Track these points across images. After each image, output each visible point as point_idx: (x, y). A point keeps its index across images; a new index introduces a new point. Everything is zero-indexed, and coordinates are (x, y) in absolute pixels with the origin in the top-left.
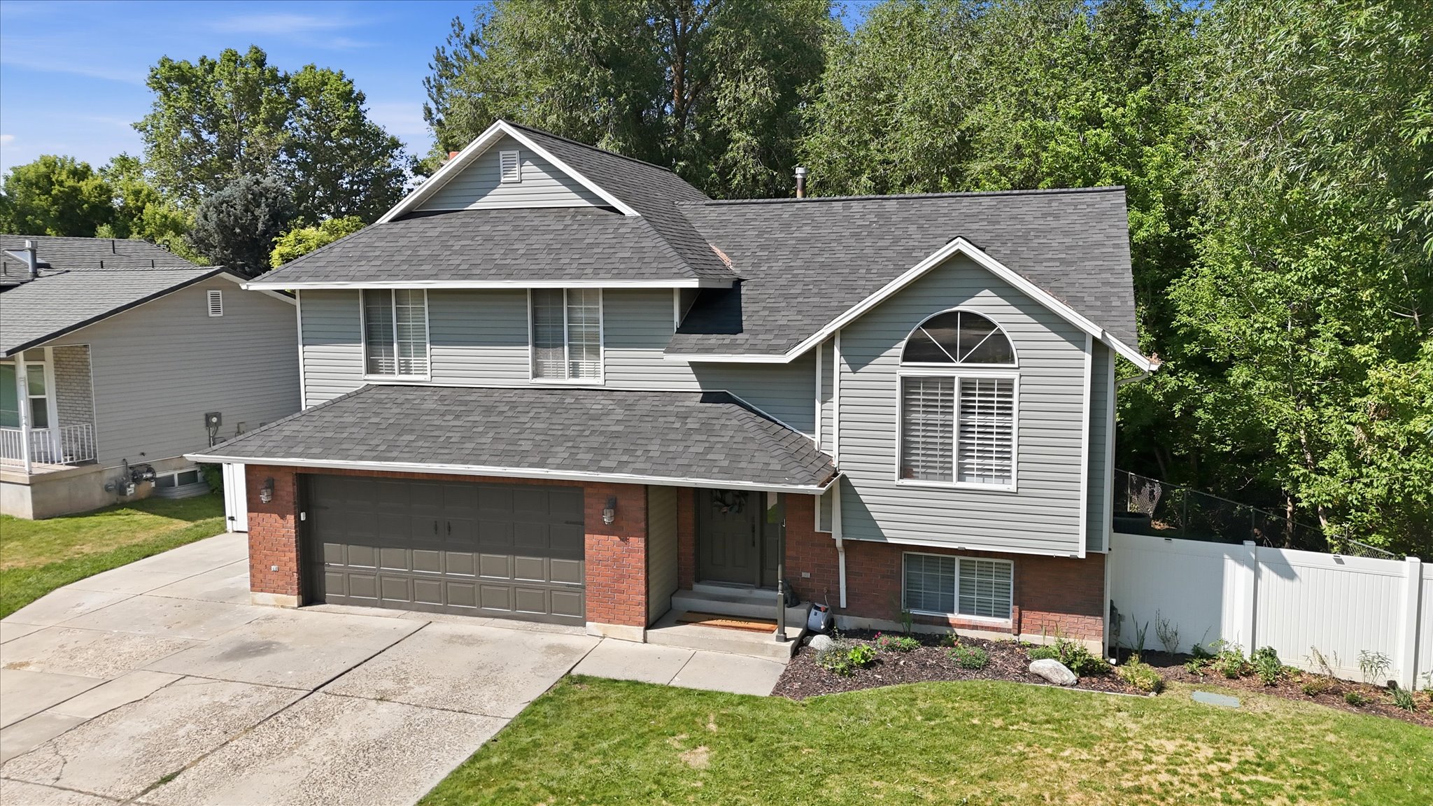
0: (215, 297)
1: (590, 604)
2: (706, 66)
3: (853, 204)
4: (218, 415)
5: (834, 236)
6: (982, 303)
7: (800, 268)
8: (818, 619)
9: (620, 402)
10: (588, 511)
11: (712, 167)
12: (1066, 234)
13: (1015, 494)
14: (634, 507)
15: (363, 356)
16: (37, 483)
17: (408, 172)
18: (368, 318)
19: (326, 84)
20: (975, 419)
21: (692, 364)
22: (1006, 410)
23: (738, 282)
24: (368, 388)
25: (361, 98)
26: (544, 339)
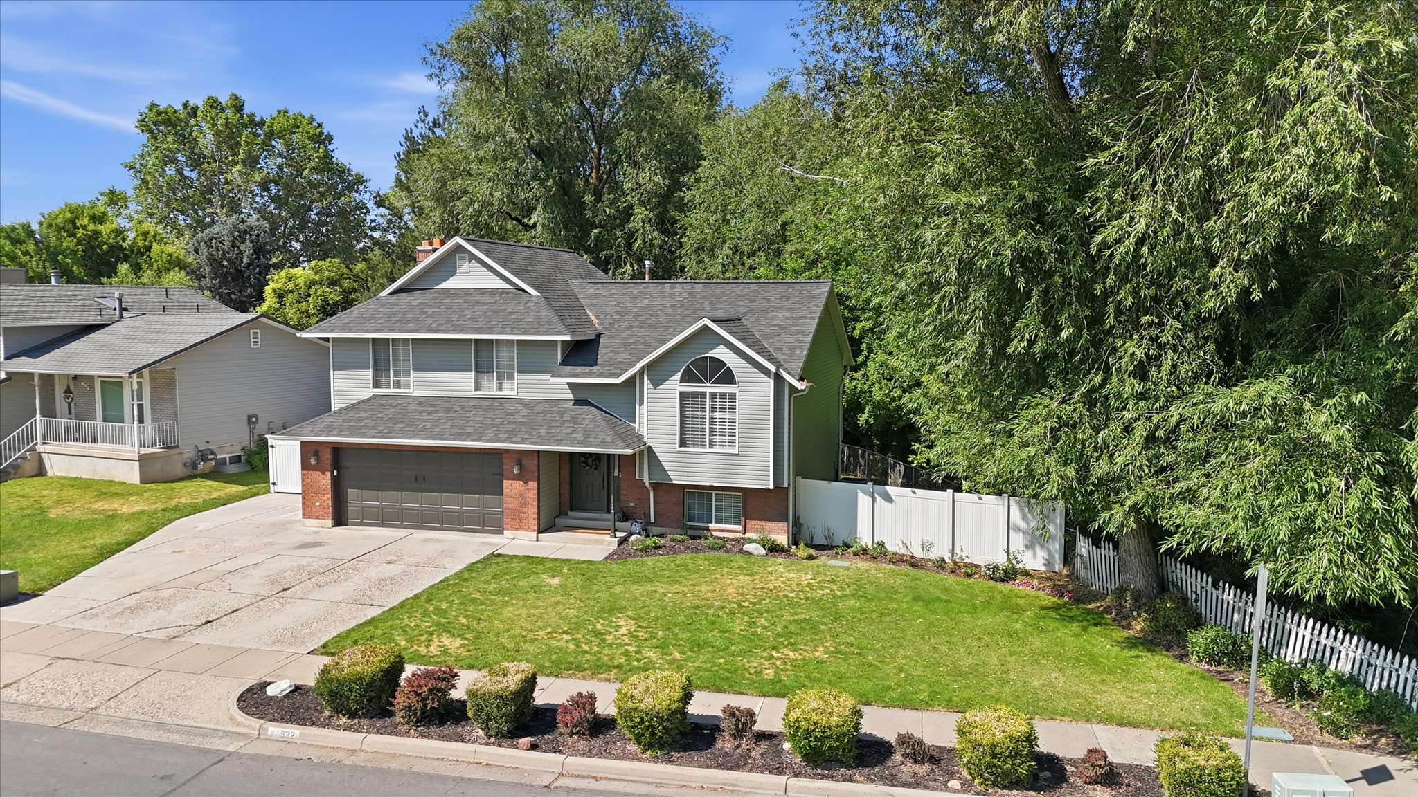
0: (255, 334)
1: (506, 520)
2: (615, 157)
3: (677, 285)
4: (256, 416)
5: (660, 307)
6: (719, 353)
7: (637, 327)
8: (637, 527)
9: (526, 406)
10: (505, 467)
11: (619, 233)
12: (789, 309)
13: (738, 455)
14: (532, 464)
15: (371, 377)
16: (143, 460)
17: (370, 205)
18: (374, 355)
19: (298, 127)
20: (717, 415)
21: (568, 384)
22: (733, 410)
23: (599, 335)
24: (374, 397)
25: (330, 139)
26: (482, 368)
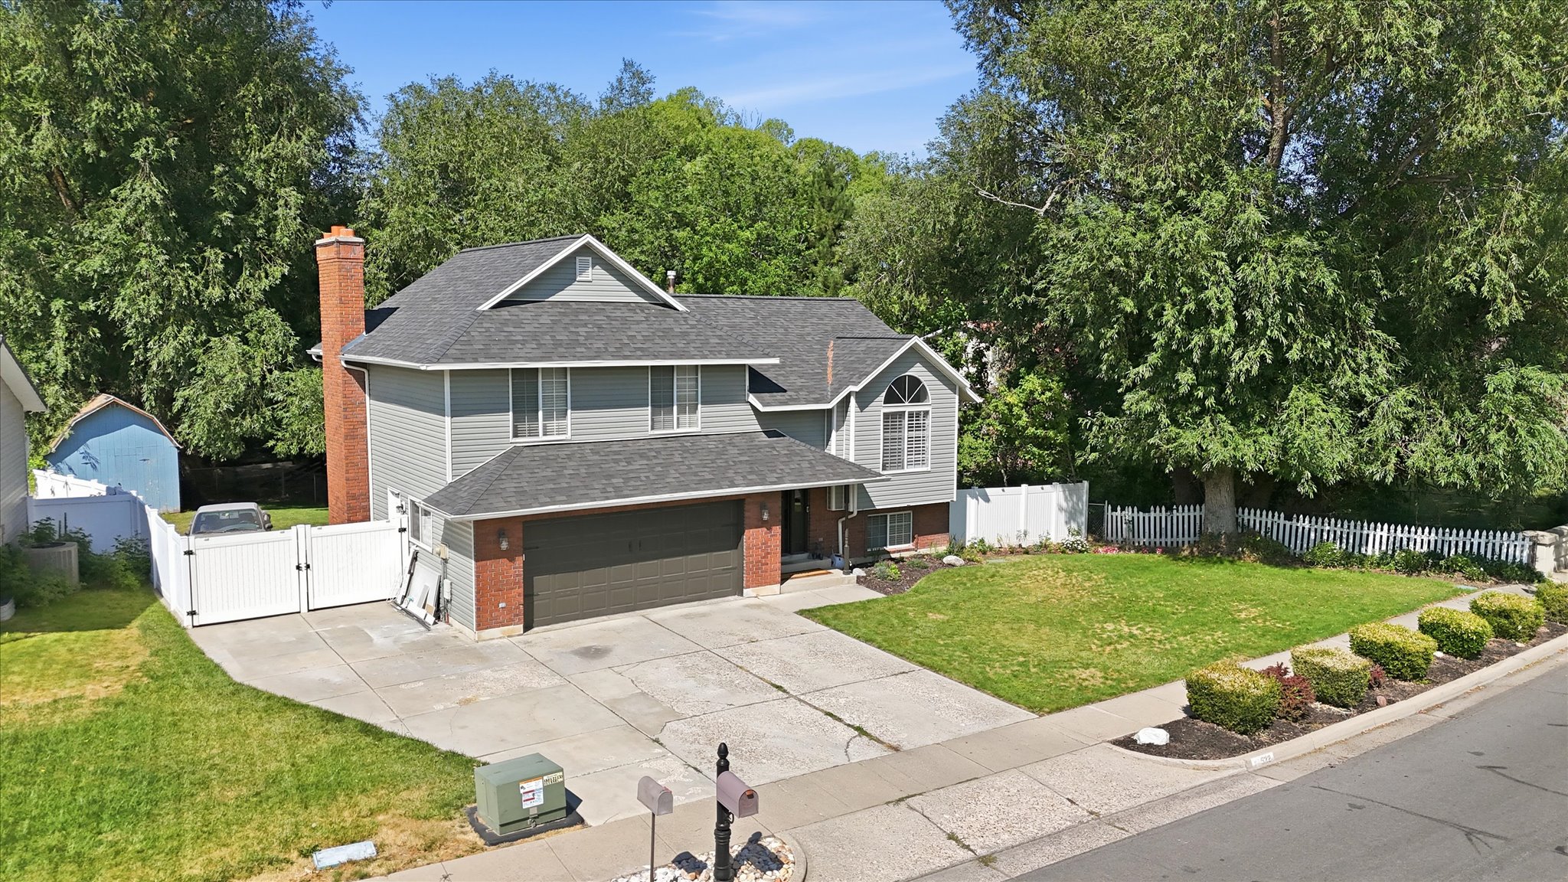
1: (746, 578)
6: (917, 371)
10: (747, 514)
13: (930, 472)
14: (775, 507)
15: (511, 423)
18: (514, 392)
20: (914, 434)
22: (925, 427)
24: (517, 451)
26: (662, 403)
